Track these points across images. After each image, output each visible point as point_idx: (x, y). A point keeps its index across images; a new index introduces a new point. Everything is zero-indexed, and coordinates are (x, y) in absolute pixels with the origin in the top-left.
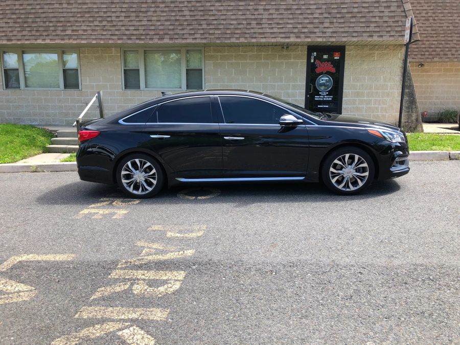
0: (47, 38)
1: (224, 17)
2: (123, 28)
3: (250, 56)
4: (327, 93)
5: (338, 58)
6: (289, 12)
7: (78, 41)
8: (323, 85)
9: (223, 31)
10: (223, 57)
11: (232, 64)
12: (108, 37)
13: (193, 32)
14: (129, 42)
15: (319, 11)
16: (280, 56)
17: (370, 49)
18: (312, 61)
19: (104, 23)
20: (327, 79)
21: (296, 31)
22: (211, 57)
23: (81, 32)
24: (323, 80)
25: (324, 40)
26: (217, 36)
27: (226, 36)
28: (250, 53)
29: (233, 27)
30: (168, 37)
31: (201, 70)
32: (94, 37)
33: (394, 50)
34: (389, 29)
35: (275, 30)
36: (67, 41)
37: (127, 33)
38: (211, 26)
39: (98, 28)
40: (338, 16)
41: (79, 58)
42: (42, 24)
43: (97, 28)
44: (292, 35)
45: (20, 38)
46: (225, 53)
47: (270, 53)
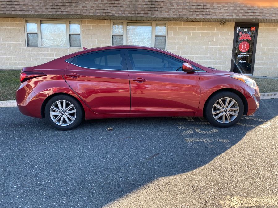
0: (64, 11)
2: (119, 6)
3: (198, 28)
4: (246, 53)
7: (87, 14)
9: (188, 10)
10: (180, 29)
11: (186, 33)
12: (108, 11)
13: (168, 10)
14: (124, 15)
16: (217, 29)
17: (274, 26)
21: (236, 11)
22: (172, 28)
23: (89, 8)
25: (255, 18)
26: (184, 13)
27: (190, 13)
28: (198, 26)
29: (194, 7)
30: (150, 12)
31: (165, 36)
32: (98, 11)
35: (222, 10)
36: (79, 13)
37: (122, 9)
38: (179, 6)
41: (81, 27)
43: (100, 5)
44: (233, 14)
45: (44, 10)
46: (181, 25)
47: (211, 26)
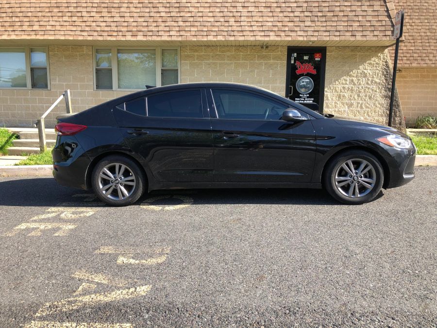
0: (12, 34)
1: (200, 14)
2: (94, 24)
3: (228, 57)
4: (308, 95)
5: (319, 59)
6: (269, 10)
7: (46, 37)
8: (304, 87)
9: (200, 28)
10: (200, 58)
11: (209, 64)
12: (78, 33)
13: (168, 30)
14: (100, 38)
15: (300, 9)
16: (258, 56)
17: (352, 51)
18: (292, 62)
19: (74, 19)
20: (308, 80)
21: (276, 29)
22: (188, 57)
23: (49, 28)
24: (303, 82)
25: (305, 39)
26: (193, 33)
27: (202, 34)
28: (228, 54)
29: (210, 24)
30: (141, 33)
31: (177, 70)
32: (62, 33)
33: (376, 52)
34: (373, 28)
35: (254, 28)
36: (33, 37)
37: (98, 30)
38: (187, 23)
39: (67, 24)
40: (320, 14)
41: (48, 57)
42: (8, 19)
43: (65, 24)
44: (271, 34)
46: (202, 52)
47: (249, 53)
